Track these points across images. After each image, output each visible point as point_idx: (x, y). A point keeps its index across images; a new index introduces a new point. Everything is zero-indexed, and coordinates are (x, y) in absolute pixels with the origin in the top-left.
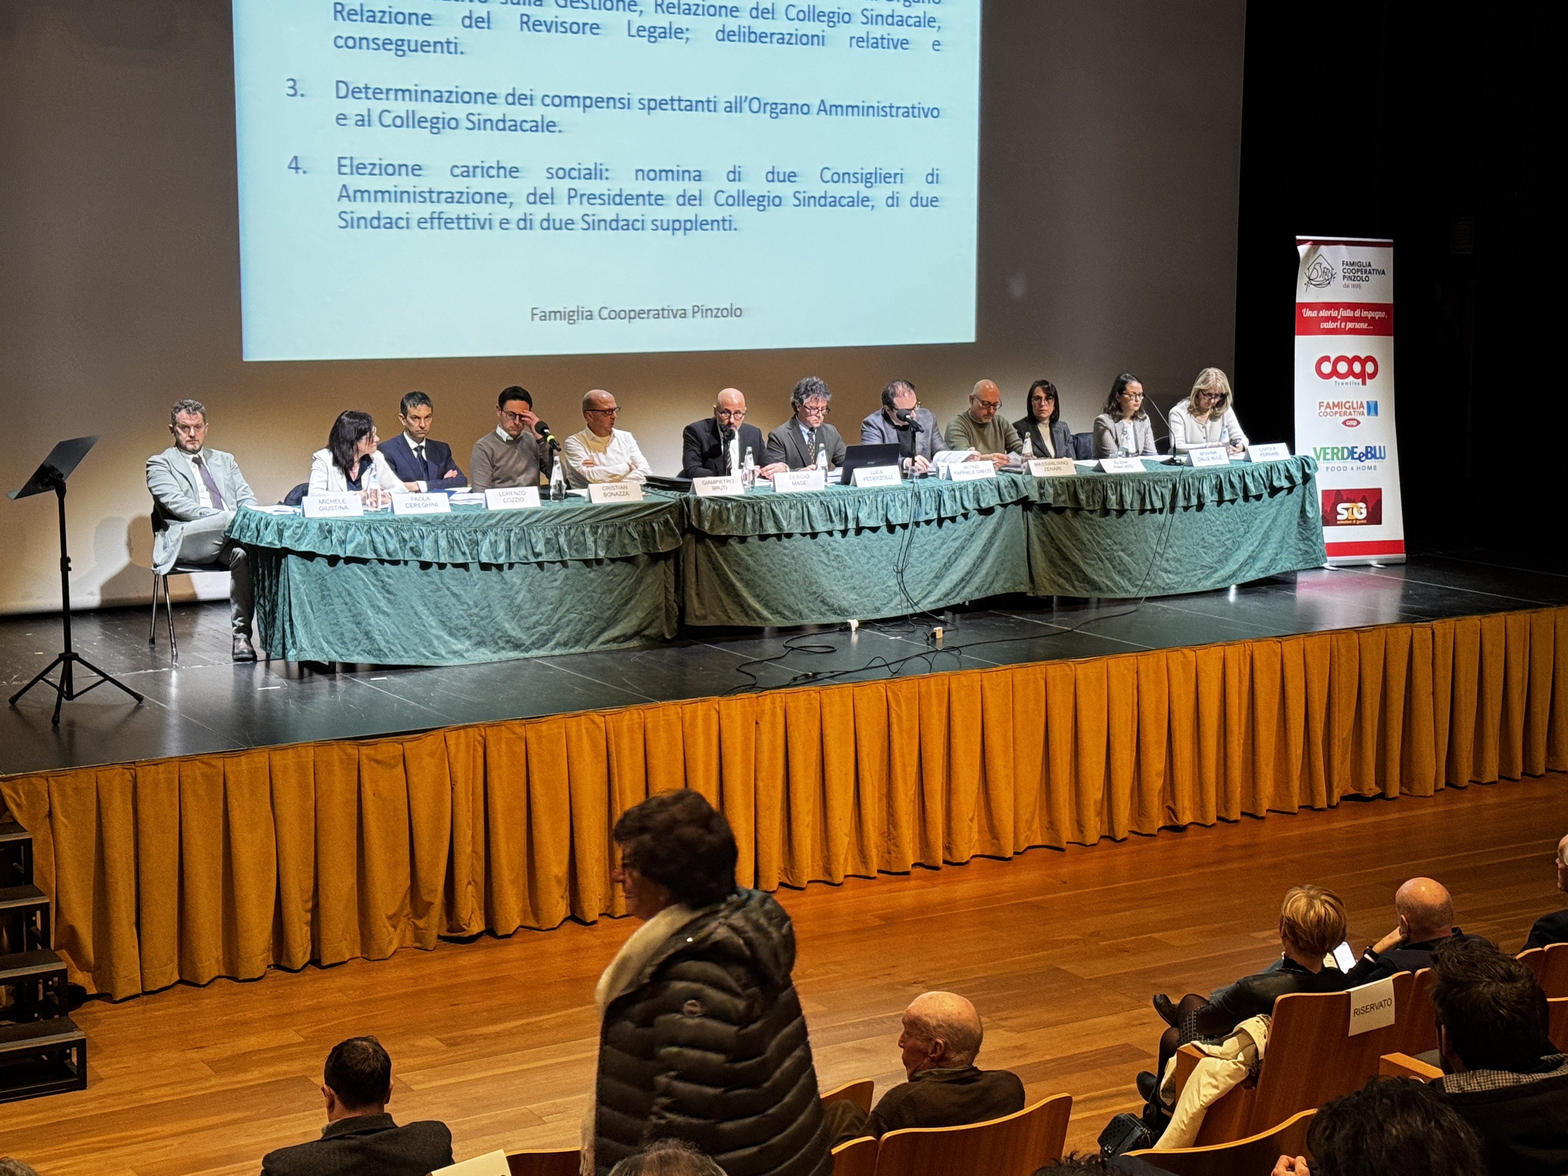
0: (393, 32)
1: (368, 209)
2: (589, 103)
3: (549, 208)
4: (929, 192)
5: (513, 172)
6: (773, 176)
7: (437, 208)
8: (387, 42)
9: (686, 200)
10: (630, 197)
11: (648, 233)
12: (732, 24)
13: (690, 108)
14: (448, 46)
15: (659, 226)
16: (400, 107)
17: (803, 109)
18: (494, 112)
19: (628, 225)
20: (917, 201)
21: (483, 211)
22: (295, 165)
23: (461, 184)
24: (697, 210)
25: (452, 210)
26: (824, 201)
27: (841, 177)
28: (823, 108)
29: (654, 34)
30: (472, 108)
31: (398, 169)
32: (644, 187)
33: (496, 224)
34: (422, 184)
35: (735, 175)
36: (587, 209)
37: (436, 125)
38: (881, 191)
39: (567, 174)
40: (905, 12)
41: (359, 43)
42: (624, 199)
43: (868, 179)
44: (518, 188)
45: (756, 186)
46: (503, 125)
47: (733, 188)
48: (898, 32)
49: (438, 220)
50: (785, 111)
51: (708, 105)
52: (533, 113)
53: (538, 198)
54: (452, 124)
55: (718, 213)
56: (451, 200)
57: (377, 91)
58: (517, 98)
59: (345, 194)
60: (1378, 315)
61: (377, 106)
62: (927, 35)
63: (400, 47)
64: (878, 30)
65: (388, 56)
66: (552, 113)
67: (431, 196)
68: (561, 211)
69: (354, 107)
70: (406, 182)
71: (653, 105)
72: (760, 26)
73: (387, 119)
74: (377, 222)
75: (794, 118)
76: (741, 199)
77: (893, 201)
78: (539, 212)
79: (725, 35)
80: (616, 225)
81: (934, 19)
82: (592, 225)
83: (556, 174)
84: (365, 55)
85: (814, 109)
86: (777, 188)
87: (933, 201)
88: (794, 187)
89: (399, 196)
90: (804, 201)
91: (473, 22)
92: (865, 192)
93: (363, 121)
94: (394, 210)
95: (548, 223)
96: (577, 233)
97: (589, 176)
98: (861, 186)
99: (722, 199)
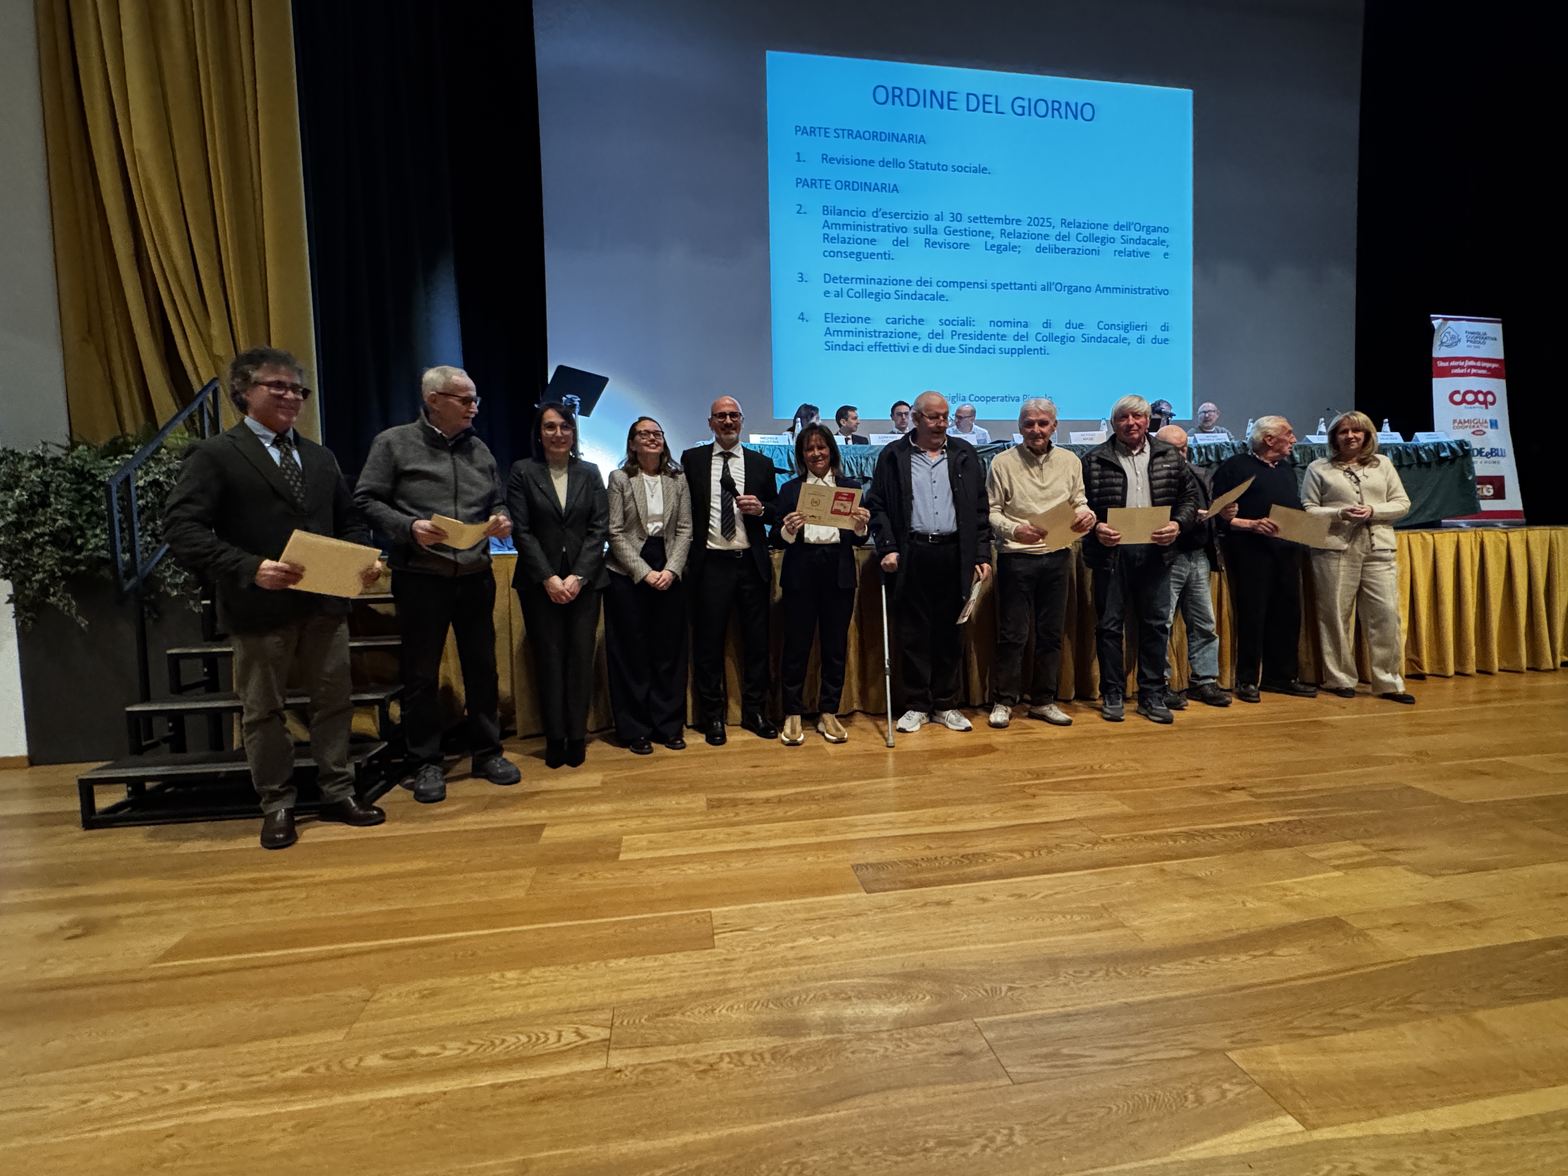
0: (855, 248)
1: (841, 340)
2: (962, 285)
3: (941, 341)
4: (1162, 335)
5: (921, 321)
6: (1069, 325)
7: (878, 340)
8: (852, 253)
9: (1018, 337)
10: (987, 335)
11: (997, 355)
12: (1044, 243)
13: (1020, 288)
14: (885, 255)
15: (1002, 351)
16: (858, 287)
17: (1088, 289)
18: (910, 290)
19: (985, 351)
20: (1155, 340)
21: (903, 342)
22: (802, 317)
23: (891, 328)
24: (1025, 343)
25: (887, 342)
26: (1100, 339)
27: (1111, 326)
28: (1098, 288)
29: (999, 249)
30: (898, 287)
31: (857, 320)
32: (995, 330)
33: (911, 349)
34: (871, 328)
35: (1047, 324)
36: (962, 341)
37: (877, 296)
38: (1133, 335)
39: (951, 323)
40: (1147, 237)
41: (835, 254)
42: (982, 336)
43: (1126, 328)
44: (923, 330)
45: (1060, 331)
46: (914, 296)
47: (1046, 332)
48: (1142, 248)
49: (878, 346)
50: (1076, 290)
51: (1031, 287)
52: (932, 290)
53: (934, 335)
54: (887, 296)
55: (1038, 345)
56: (886, 336)
57: (846, 279)
58: (923, 283)
59: (828, 332)
60: (1494, 365)
61: (845, 287)
62: (1161, 249)
63: (858, 256)
64: (1131, 247)
65: (853, 261)
66: (942, 291)
67: (875, 333)
68: (947, 343)
69: (833, 287)
70: (861, 326)
71: (999, 287)
72: (1061, 244)
73: (851, 293)
74: (846, 347)
75: (1082, 294)
76: (1052, 338)
77: (1141, 340)
78: (935, 343)
79: (1041, 249)
80: (979, 350)
81: (1164, 241)
82: (965, 350)
83: (942, 322)
84: (839, 260)
85: (1094, 289)
86: (1072, 332)
87: (1166, 341)
88: (1082, 332)
89: (859, 333)
90: (1088, 339)
91: (898, 243)
92: (1124, 335)
93: (838, 294)
94: (853, 341)
95: (940, 349)
96: (957, 355)
97: (963, 324)
98: (1122, 332)
99: (1040, 337)
